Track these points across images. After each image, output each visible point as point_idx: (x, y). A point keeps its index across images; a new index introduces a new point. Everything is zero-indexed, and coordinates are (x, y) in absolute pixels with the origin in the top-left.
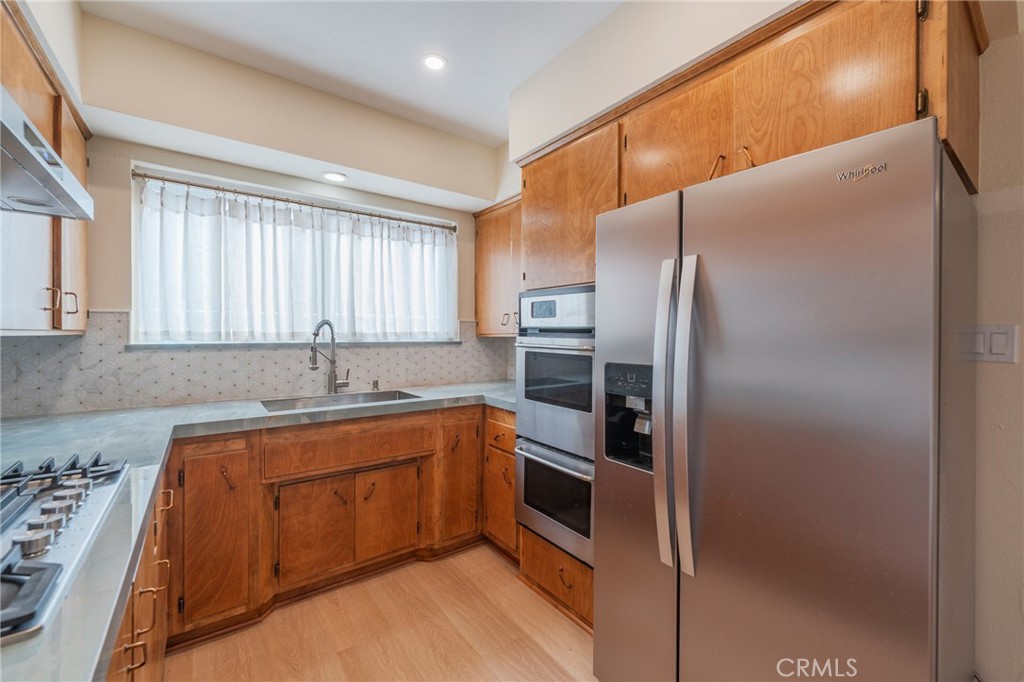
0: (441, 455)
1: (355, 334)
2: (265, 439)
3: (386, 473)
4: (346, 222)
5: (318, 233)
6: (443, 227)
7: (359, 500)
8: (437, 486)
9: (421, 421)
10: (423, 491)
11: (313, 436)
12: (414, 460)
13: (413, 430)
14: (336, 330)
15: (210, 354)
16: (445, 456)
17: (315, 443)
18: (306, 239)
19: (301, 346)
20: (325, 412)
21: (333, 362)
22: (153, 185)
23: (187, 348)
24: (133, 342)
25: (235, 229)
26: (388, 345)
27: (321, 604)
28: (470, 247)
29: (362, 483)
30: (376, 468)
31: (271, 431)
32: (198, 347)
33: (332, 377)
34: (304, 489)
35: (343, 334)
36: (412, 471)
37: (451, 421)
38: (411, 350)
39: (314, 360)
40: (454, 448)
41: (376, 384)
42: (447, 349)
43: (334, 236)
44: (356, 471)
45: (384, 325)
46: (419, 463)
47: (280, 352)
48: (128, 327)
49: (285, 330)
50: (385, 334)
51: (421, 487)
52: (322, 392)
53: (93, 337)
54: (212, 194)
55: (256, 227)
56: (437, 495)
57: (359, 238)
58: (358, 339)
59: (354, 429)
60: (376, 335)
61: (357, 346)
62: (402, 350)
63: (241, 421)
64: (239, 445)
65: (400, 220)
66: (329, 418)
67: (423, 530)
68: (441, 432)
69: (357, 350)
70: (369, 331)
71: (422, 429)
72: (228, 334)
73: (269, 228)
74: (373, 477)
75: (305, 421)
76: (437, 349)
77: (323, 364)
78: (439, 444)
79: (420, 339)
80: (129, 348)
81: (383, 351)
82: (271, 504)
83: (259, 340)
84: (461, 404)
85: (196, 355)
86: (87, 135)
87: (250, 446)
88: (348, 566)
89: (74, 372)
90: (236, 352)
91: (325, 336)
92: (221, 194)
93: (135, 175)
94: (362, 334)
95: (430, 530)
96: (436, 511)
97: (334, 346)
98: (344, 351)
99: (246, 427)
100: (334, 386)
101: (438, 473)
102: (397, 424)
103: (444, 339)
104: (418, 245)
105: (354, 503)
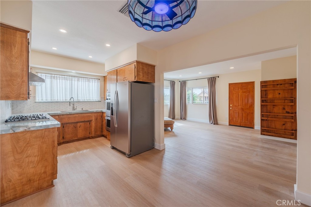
0: (94, 120)
1: (78, 100)
2: (61, 116)
3: (83, 123)
4: (76, 79)
5: (71, 81)
6: (97, 79)
7: (78, 127)
8: (93, 125)
9: (90, 114)
10: (90, 127)
11: (70, 116)
12: (89, 121)
13: (88, 116)
14: (74, 99)
15: (50, 103)
16: (95, 121)
17: (70, 117)
18: (68, 82)
19: (67, 102)
21: (74, 105)
22: (40, 74)
23: (46, 102)
24: (36, 101)
25: (55, 81)
26: (85, 102)
27: (71, 144)
28: (103, 83)
29: (79, 125)
31: (62, 115)
32: (48, 102)
33: (74, 107)
34: (68, 125)
35: (76, 99)
36: (88, 123)
37: (96, 115)
38: (90, 103)
39: (70, 104)
40: (96, 119)
41: (82, 109)
42: (98, 102)
43: (74, 81)
44: (77, 122)
45: (84, 98)
46: (90, 121)
47: (63, 103)
48: (35, 99)
49: (64, 99)
50: (84, 100)
51: (90, 126)
54: (50, 75)
55: (58, 81)
56: (93, 127)
57: (79, 81)
58: (79, 101)
59: (77, 115)
60: (82, 100)
61: (79, 102)
62: (88, 103)
65: (88, 78)
67: (90, 133)
68: (94, 117)
70: (81, 99)
71: (90, 116)
72: (53, 100)
73: (61, 80)
74: (81, 124)
75: (68, 113)
76: (96, 102)
77: (72, 105)
78: (93, 119)
79: (92, 100)
80: (35, 102)
82: (62, 127)
83: (59, 101)
84: (98, 112)
87: (59, 117)
88: (76, 138)
90: (55, 103)
91: (72, 100)
92: (52, 75)
93: (36, 72)
94: (80, 100)
95: (92, 133)
96: (93, 130)
97: (74, 102)
98: (76, 103)
99: (58, 114)
100: (74, 109)
101: (93, 124)
102: (85, 115)
103: (97, 100)
104: (91, 83)
105: (77, 128)
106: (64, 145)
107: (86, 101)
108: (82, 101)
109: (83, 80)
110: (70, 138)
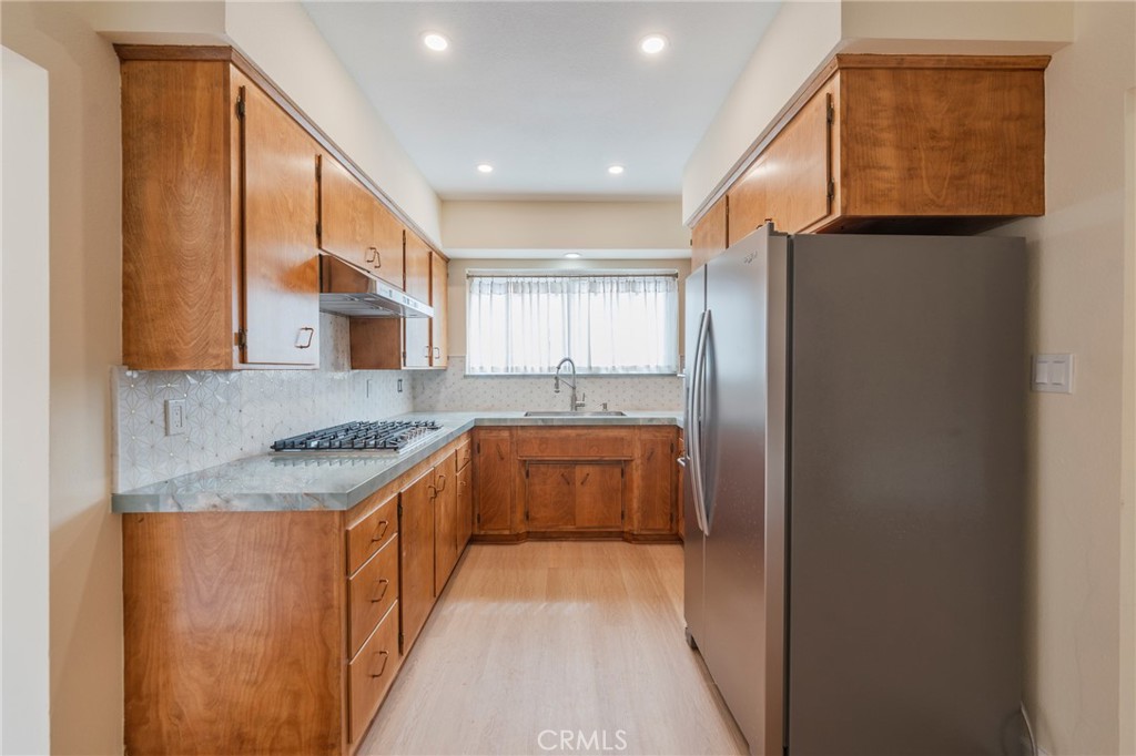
0: (639, 462)
1: (590, 368)
2: (520, 432)
3: (597, 468)
4: (585, 283)
5: (565, 295)
6: (666, 275)
7: (578, 484)
8: (635, 485)
9: (623, 433)
10: (626, 488)
11: (547, 433)
12: (619, 462)
13: (616, 439)
14: (576, 365)
15: (503, 381)
16: (642, 464)
17: (547, 440)
18: (556, 301)
19: (551, 376)
20: (552, 419)
21: (574, 388)
22: (476, 280)
23: (492, 377)
24: (467, 373)
25: (516, 299)
26: (618, 376)
27: (552, 546)
29: (580, 472)
30: (590, 463)
31: (522, 427)
32: (497, 376)
33: (574, 398)
34: (543, 468)
35: (581, 365)
36: (617, 471)
37: (646, 436)
38: (636, 380)
39: (557, 386)
40: (649, 458)
41: (605, 406)
43: (577, 295)
44: (576, 463)
46: (623, 465)
47: (542, 380)
48: (465, 364)
50: (614, 368)
51: (625, 485)
52: (569, 410)
53: (451, 371)
54: (504, 280)
55: (527, 296)
56: (636, 492)
57: (596, 293)
58: (593, 372)
59: (572, 433)
60: (607, 369)
61: (594, 377)
62: (628, 380)
63: (505, 420)
64: (506, 434)
65: (627, 276)
66: (555, 423)
67: (626, 518)
68: (638, 444)
69: (593, 380)
70: (603, 364)
71: (622, 439)
72: (512, 368)
73: (535, 295)
74: (587, 469)
75: (540, 423)
76: (659, 380)
77: (566, 390)
78: (637, 453)
79: (645, 372)
80: (465, 377)
81: (612, 380)
82: (524, 473)
83: (529, 372)
84: (654, 423)
85: (496, 381)
86: (447, 260)
87: (511, 435)
88: (570, 528)
89: (443, 390)
90: (516, 380)
91: (566, 369)
92: (509, 279)
93: (468, 277)
94: (598, 368)
95: (631, 518)
96: (635, 505)
97: (574, 376)
98: (582, 380)
99: (509, 424)
100: (575, 406)
101: (637, 475)
102: (603, 434)
103: (667, 372)
104: (642, 294)
105: (574, 484)
106: (527, 546)
107: (621, 372)
108: (604, 372)
109: (608, 288)
110: (549, 524)
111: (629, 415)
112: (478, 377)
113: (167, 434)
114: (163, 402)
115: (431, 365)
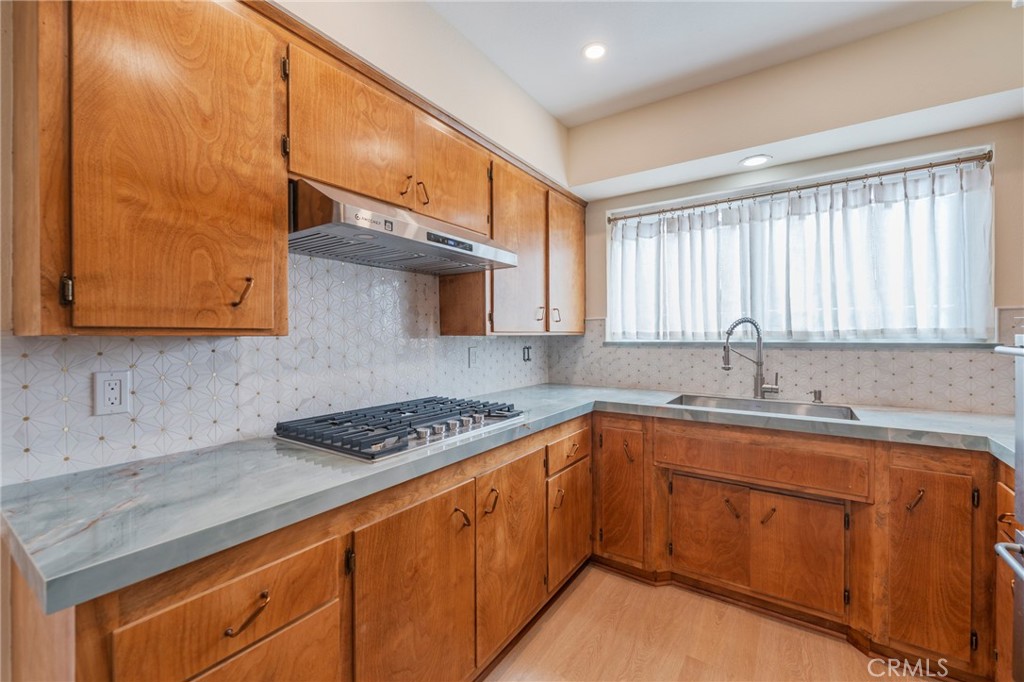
0: (886, 510)
1: (790, 333)
2: (657, 426)
3: (792, 503)
4: (781, 205)
5: (746, 226)
6: (959, 161)
7: (755, 521)
8: (876, 552)
9: (847, 451)
10: (855, 551)
11: (698, 434)
12: (838, 502)
13: (831, 460)
14: (765, 327)
15: (653, 350)
16: (893, 515)
17: (700, 442)
18: (734, 236)
20: (707, 413)
21: (759, 364)
22: (620, 223)
24: (608, 339)
25: (670, 242)
26: (843, 347)
27: (708, 606)
29: (757, 504)
30: (779, 492)
31: (661, 420)
32: (643, 344)
33: (759, 379)
34: (695, 484)
35: (773, 328)
36: (836, 516)
37: (901, 463)
38: (885, 355)
39: (726, 360)
40: (911, 506)
41: (818, 395)
43: (766, 224)
44: (753, 487)
45: (836, 321)
46: (848, 509)
47: (708, 351)
48: (604, 329)
49: (701, 330)
50: (837, 332)
51: (852, 543)
52: (750, 395)
53: (589, 336)
54: (655, 218)
56: (878, 565)
57: (801, 216)
58: (795, 339)
59: (744, 438)
60: (822, 334)
61: (799, 346)
62: (866, 355)
63: (636, 407)
64: (636, 427)
65: (867, 177)
66: (711, 420)
67: (855, 602)
68: (885, 477)
69: (794, 352)
72: (665, 334)
73: (697, 233)
74: (772, 501)
77: (744, 367)
78: (882, 492)
79: (908, 339)
80: (606, 344)
81: (834, 354)
82: (665, 488)
83: (689, 339)
84: (924, 441)
85: (643, 351)
86: (583, 205)
87: (645, 429)
88: (741, 587)
89: (580, 359)
90: (671, 350)
91: (744, 335)
92: (662, 216)
93: (610, 220)
94: (807, 334)
95: (865, 610)
96: (877, 588)
97: (759, 345)
98: (775, 353)
99: (640, 413)
100: (760, 390)
101: (880, 536)
102: (803, 447)
103: (962, 340)
104: (900, 206)
105: (747, 520)
106: (668, 594)
107: (852, 339)
108: (817, 340)
109: (825, 203)
110: (705, 571)
111: (867, 418)
112: (620, 345)
113: (93, 412)
114: (88, 374)
115: (547, 330)
